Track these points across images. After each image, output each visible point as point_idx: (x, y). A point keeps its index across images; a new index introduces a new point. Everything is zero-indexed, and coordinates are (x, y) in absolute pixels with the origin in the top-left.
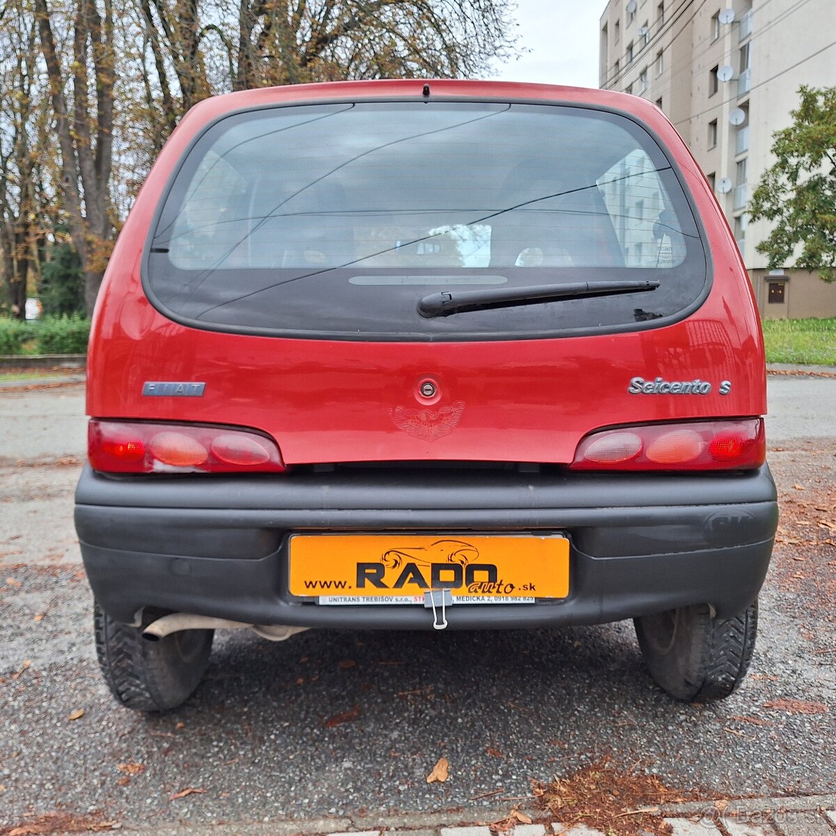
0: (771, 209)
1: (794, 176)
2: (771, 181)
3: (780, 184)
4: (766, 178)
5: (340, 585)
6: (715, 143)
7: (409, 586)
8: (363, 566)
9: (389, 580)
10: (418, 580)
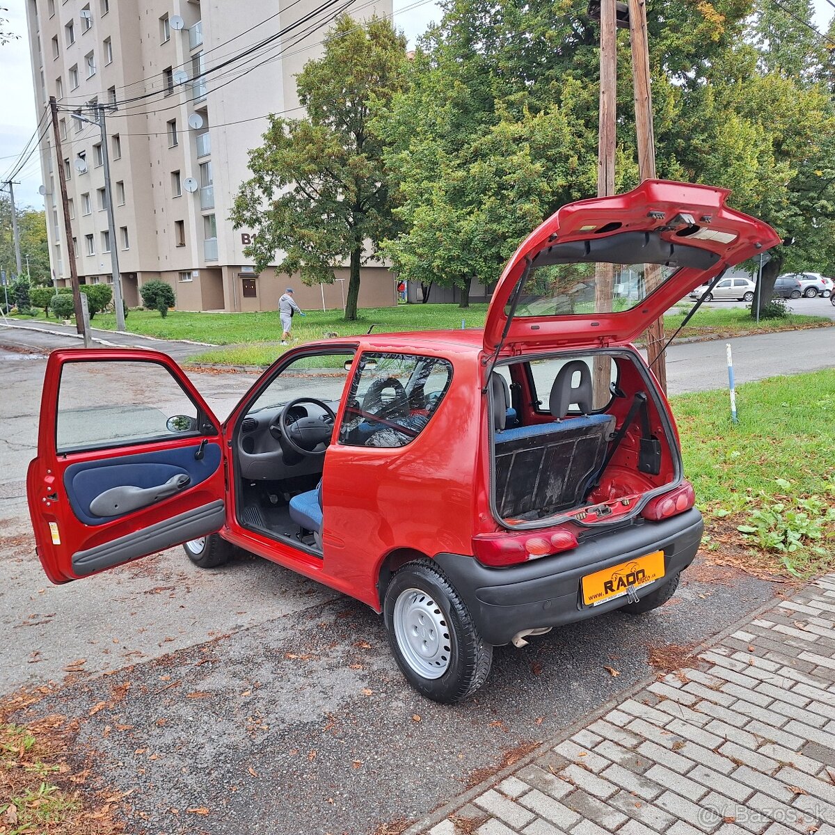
0: (251, 218)
1: (268, 191)
2: (248, 192)
3: (256, 196)
4: (244, 189)
5: (600, 595)
6: (176, 143)
7: (621, 588)
8: (606, 584)
9: (615, 587)
10: (623, 584)
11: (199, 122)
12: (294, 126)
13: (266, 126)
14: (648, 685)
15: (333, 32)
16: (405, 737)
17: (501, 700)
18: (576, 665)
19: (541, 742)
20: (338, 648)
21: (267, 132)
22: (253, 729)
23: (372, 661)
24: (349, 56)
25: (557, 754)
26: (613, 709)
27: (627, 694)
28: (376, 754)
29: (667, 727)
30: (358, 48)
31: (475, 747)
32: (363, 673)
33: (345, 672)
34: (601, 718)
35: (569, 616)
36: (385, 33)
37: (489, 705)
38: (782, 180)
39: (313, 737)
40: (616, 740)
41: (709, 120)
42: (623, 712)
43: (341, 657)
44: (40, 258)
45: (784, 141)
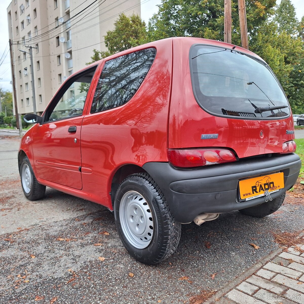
5: (250, 194)
6: (60, 63)
7: (261, 191)
8: (253, 187)
9: (258, 190)
10: (262, 189)
11: (69, 56)
12: (103, 54)
13: (93, 54)
14: (279, 254)
15: (118, 20)
16: (122, 287)
17: (187, 263)
18: (232, 243)
19: (216, 290)
20: (91, 235)
21: (93, 56)
22: (19, 282)
23: (108, 241)
24: (124, 28)
25: (228, 299)
26: (261, 268)
27: (267, 259)
28: (99, 300)
29: (300, 279)
30: (127, 25)
31: (170, 294)
32: (101, 248)
33: (91, 248)
34: (254, 274)
35: (231, 206)
36: (137, 20)
37: (179, 267)
38: (288, 71)
39: (57, 288)
40: (268, 289)
41: (260, 47)
42: (268, 270)
43: (90, 240)
44: (10, 109)
45: (287, 58)
